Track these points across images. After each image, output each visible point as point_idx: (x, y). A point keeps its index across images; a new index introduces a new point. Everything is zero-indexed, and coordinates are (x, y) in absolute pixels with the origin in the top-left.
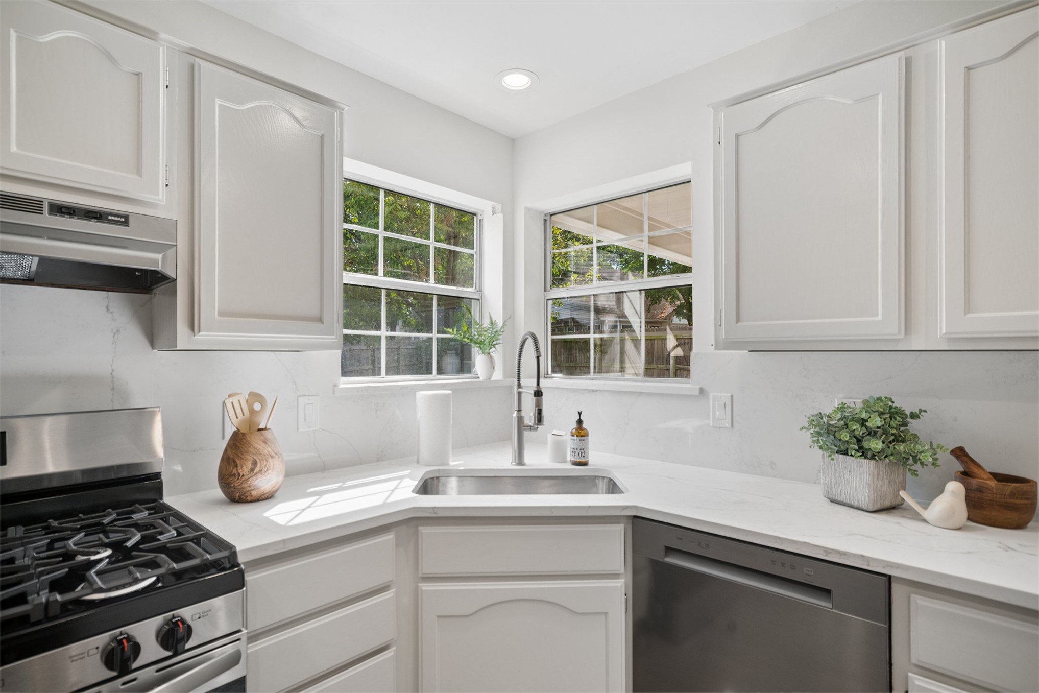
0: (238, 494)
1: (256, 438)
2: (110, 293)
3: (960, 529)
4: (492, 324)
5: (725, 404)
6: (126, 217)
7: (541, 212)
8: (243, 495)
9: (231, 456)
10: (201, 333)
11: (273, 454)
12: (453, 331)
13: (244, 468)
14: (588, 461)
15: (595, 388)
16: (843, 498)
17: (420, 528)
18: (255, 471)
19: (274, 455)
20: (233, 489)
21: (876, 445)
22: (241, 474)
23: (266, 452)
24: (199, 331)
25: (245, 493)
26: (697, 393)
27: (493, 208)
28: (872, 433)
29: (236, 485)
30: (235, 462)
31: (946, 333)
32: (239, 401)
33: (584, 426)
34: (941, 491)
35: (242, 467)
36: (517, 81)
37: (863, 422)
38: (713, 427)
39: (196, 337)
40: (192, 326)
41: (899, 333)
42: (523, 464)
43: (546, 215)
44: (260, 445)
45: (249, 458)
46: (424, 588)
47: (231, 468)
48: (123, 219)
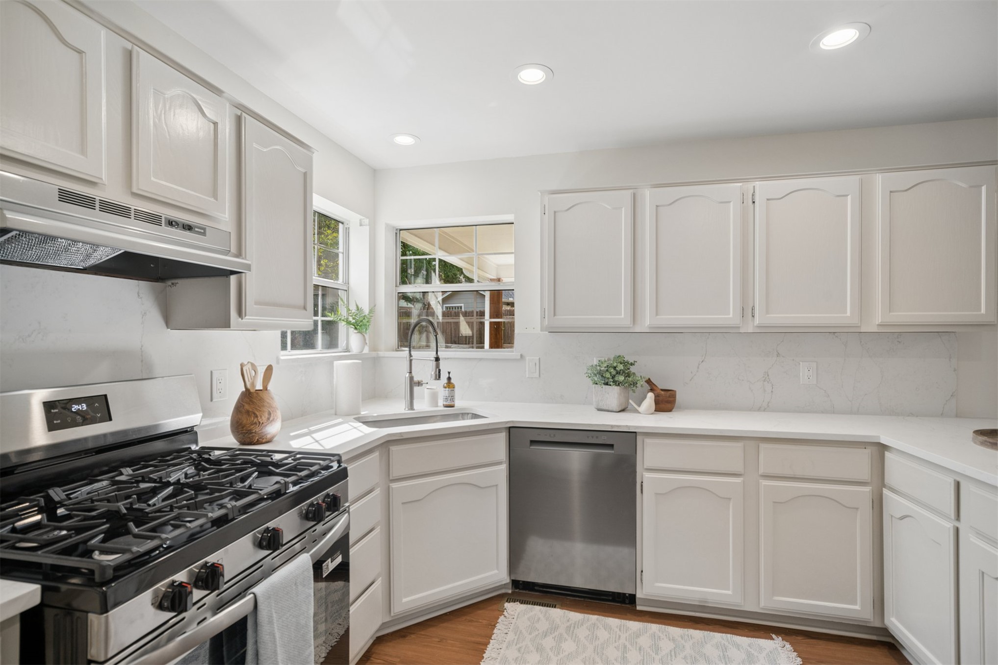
0: (257, 438)
1: (267, 395)
2: (140, 281)
3: (652, 414)
4: (358, 310)
5: (536, 364)
6: (204, 229)
7: (394, 227)
8: (260, 438)
9: (251, 410)
10: (247, 317)
12: (331, 315)
13: (263, 417)
14: (454, 404)
15: (447, 357)
16: (605, 408)
17: (391, 447)
18: (271, 420)
20: (254, 434)
21: (621, 378)
22: (261, 422)
23: (274, 405)
24: (245, 316)
25: (263, 437)
26: (519, 357)
27: (361, 220)
28: (618, 373)
29: (257, 430)
30: (254, 414)
31: (649, 325)
33: (452, 381)
34: (645, 398)
35: (261, 417)
36: (404, 140)
37: (615, 368)
38: (528, 378)
39: (243, 320)
40: (240, 313)
41: (631, 324)
42: (414, 410)
43: (397, 230)
44: (270, 400)
45: (265, 410)
46: (393, 487)
47: (252, 419)
48: (203, 231)
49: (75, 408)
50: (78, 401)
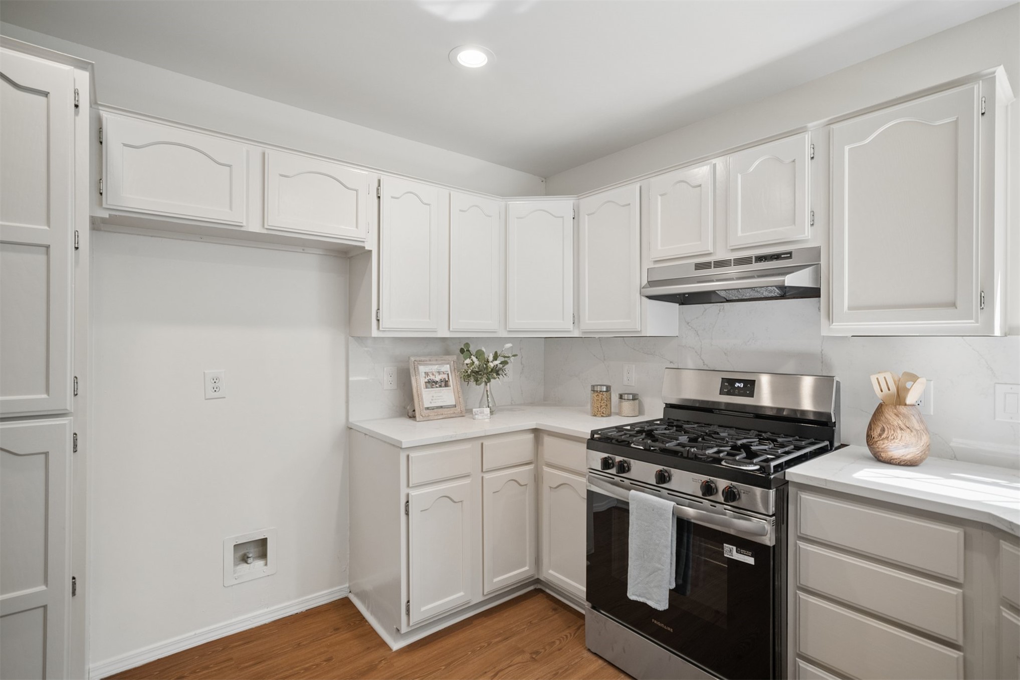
0: (879, 455)
1: (889, 410)
6: (790, 253)
11: (903, 426)
13: (875, 432)
18: (882, 437)
19: (905, 428)
20: (875, 449)
22: (873, 436)
23: (895, 423)
24: (833, 323)
29: (878, 445)
30: (871, 426)
32: (885, 378)
35: (874, 430)
39: (831, 327)
40: (829, 319)
44: (891, 416)
45: (880, 425)
48: (789, 255)
49: (737, 385)
50: (740, 381)
